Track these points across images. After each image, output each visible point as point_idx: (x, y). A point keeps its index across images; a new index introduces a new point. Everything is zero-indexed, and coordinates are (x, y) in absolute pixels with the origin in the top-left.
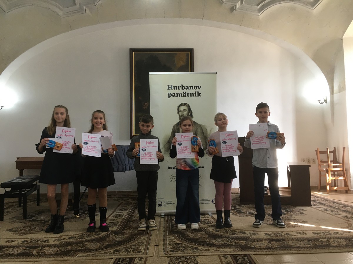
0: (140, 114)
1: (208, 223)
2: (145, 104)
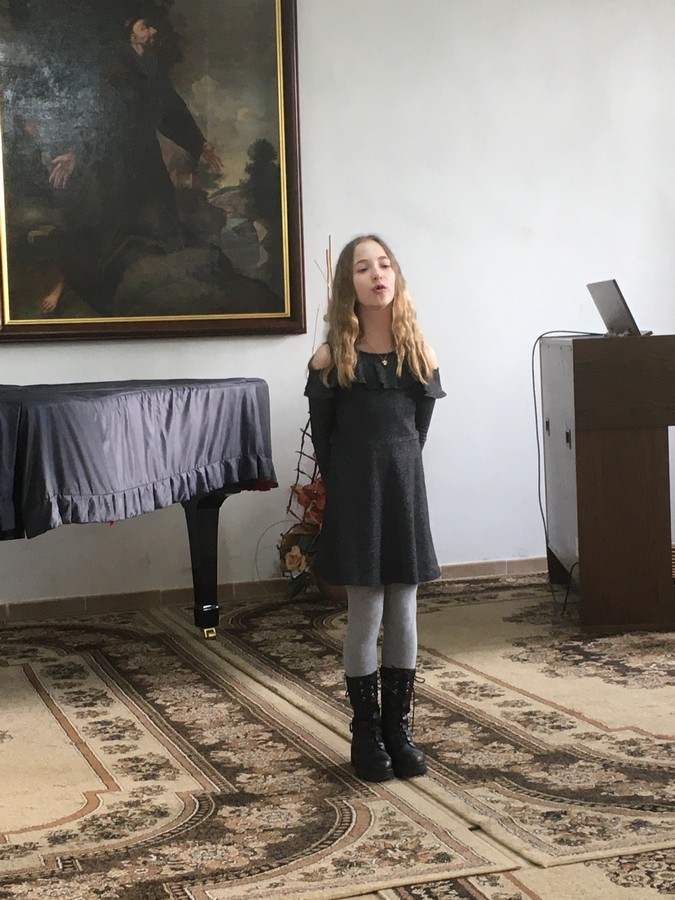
0: (32, 214)
1: (559, 727)
2: (58, 163)
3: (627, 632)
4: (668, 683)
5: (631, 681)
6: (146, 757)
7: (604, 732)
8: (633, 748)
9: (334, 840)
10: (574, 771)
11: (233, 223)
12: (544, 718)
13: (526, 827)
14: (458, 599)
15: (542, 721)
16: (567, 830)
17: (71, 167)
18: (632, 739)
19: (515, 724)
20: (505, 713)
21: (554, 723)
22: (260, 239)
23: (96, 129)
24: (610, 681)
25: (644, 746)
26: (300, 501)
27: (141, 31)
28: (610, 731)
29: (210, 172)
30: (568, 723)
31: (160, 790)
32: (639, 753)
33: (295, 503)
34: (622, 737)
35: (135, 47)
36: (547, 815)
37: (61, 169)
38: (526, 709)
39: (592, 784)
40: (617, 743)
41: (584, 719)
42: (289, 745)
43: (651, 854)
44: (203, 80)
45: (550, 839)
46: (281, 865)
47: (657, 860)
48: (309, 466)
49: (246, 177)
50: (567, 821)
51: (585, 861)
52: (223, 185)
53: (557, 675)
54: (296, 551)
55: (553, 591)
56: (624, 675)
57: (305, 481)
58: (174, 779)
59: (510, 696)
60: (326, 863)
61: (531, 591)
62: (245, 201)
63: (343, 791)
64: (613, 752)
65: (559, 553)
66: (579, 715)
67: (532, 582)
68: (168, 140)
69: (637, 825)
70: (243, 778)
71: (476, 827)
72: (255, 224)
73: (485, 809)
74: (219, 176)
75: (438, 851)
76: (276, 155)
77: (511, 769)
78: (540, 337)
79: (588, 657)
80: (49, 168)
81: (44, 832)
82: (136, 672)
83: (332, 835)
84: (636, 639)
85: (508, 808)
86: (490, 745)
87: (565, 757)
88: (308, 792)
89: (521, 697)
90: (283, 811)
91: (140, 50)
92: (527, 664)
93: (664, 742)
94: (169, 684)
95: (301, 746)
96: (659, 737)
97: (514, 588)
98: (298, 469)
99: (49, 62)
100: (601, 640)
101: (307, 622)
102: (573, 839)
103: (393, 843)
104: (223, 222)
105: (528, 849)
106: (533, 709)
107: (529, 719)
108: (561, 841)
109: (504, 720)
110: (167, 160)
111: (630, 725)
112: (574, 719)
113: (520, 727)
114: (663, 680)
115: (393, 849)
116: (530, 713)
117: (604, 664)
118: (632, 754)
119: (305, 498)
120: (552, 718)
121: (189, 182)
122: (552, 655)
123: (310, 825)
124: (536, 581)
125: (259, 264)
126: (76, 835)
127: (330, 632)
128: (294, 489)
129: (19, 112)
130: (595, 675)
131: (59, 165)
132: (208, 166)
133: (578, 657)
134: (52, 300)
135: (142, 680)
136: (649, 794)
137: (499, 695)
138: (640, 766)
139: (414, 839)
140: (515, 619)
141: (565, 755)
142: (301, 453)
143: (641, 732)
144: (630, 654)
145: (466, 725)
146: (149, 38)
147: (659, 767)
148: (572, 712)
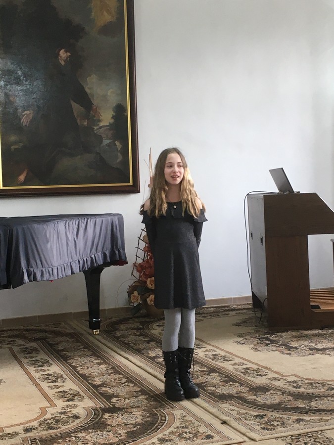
1: (260, 375)
2: (25, 115)
3: (290, 330)
4: (310, 354)
5: (292, 353)
6: (68, 391)
7: (281, 377)
8: (295, 385)
9: (158, 429)
10: (269, 395)
11: (106, 142)
12: (253, 371)
13: (247, 422)
14: (211, 315)
15: (252, 372)
16: (267, 423)
17: (31, 116)
18: (294, 380)
19: (240, 373)
20: (235, 368)
21: (258, 373)
22: (119, 149)
23: (43, 99)
24: (283, 353)
25: (300, 383)
26: (137, 270)
27: (63, 54)
28: (284, 376)
29: (95, 119)
30: (264, 373)
31: (76, 406)
32: (298, 387)
33: (135, 271)
34: (290, 379)
35: (61, 62)
36: (257, 416)
37: (26, 117)
38: (245, 367)
39: (277, 401)
40: (288, 382)
41: (272, 371)
42: (135, 385)
43: (306, 434)
44: (92, 76)
45: (259, 428)
46: (133, 441)
47: (309, 437)
48: (141, 254)
49: (112, 121)
50: (267, 419)
51: (275, 438)
52: (101, 124)
53: (258, 350)
54: (136, 293)
55: (255, 312)
56: (289, 350)
57: (140, 261)
58: (81, 401)
59: (237, 360)
60: (155, 440)
61: (245, 311)
62: (111, 132)
63: (161, 406)
64: (286, 386)
65: (258, 294)
66: (269, 369)
67: (245, 307)
68: (76, 104)
69: (299, 421)
70: (114, 400)
71: (224, 422)
72: (116, 142)
73: (228, 414)
74: (100, 121)
75: (207, 434)
76: (125, 110)
77: (239, 395)
78: (248, 194)
79: (272, 342)
80: (21, 117)
81: (22, 427)
82: (63, 350)
83: (157, 427)
84: (294, 334)
85: (239, 413)
86: (229, 384)
87: (264, 389)
88: (145, 407)
89: (242, 361)
90: (133, 416)
91: (63, 63)
92: (244, 345)
93: (310, 381)
94: (78, 356)
95: (141, 385)
96: (307, 379)
97: (237, 310)
98: (136, 256)
99: (21, 69)
100: (278, 334)
101: (141, 327)
102: (269, 427)
103: (186, 430)
104: (101, 142)
105: (249, 433)
106: (248, 366)
107: (246, 371)
108: (264, 429)
109: (235, 372)
110: (75, 113)
111: (293, 374)
112: (267, 371)
113: (242, 375)
114: (307, 353)
115: (186, 433)
116: (247, 368)
117: (280, 345)
118: (295, 387)
119: (140, 269)
120: (257, 371)
121: (85, 123)
122: (256, 341)
123: (146, 422)
124: (247, 307)
125: (118, 161)
126: (37, 428)
127: (153, 332)
128: (135, 264)
129: (7, 91)
130: (276, 350)
131: (26, 116)
132: (94, 116)
133: (268, 342)
134: (22, 178)
135: (65, 354)
136: (304, 406)
137: (232, 360)
138: (299, 393)
139: (196, 428)
140: (238, 325)
141: (264, 388)
142: (138, 248)
143: (299, 377)
144: (292, 341)
145: (217, 374)
146: (67, 58)
147: (308, 393)
148: (266, 368)
